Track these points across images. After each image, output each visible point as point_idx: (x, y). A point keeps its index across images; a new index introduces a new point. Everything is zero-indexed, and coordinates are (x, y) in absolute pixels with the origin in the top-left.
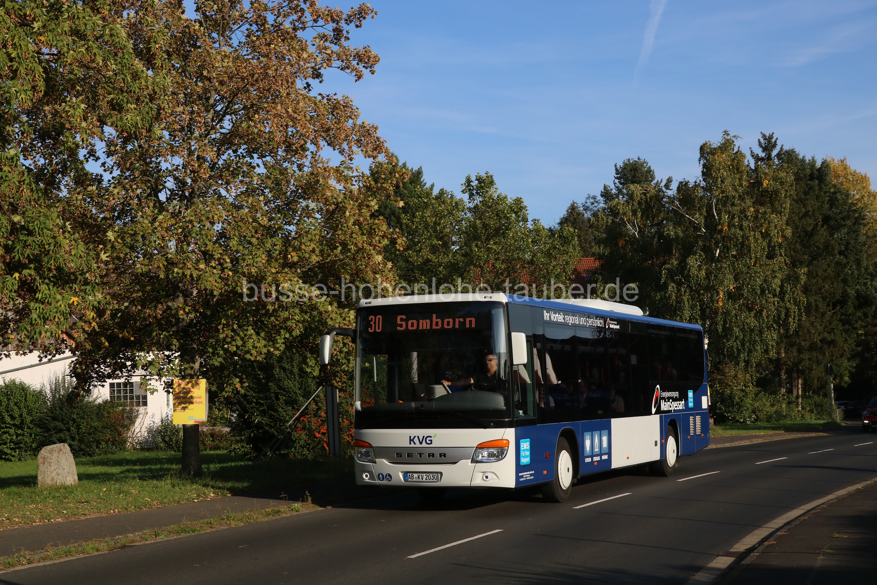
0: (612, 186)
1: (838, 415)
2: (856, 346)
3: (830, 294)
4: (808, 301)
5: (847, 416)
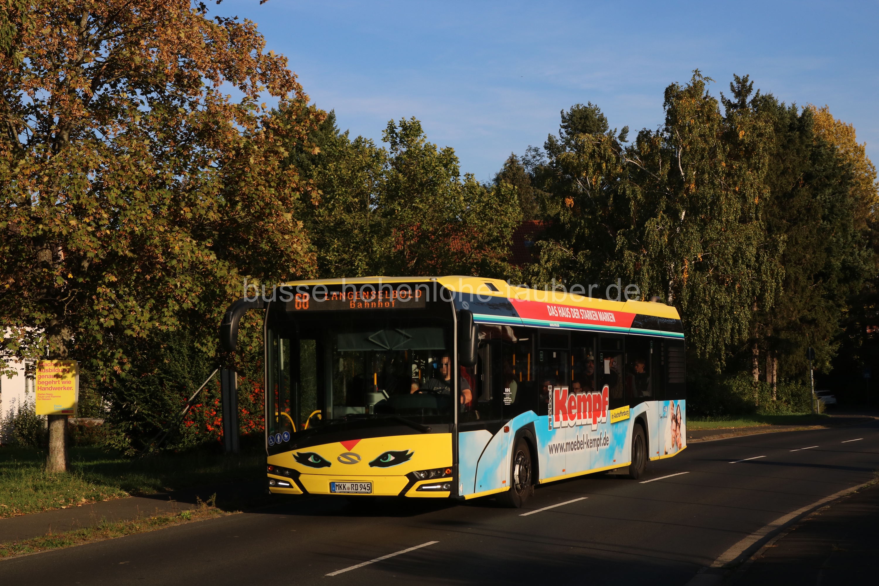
0: (558, 137)
1: (819, 407)
2: (840, 326)
3: (812, 266)
4: (786, 273)
5: (829, 408)
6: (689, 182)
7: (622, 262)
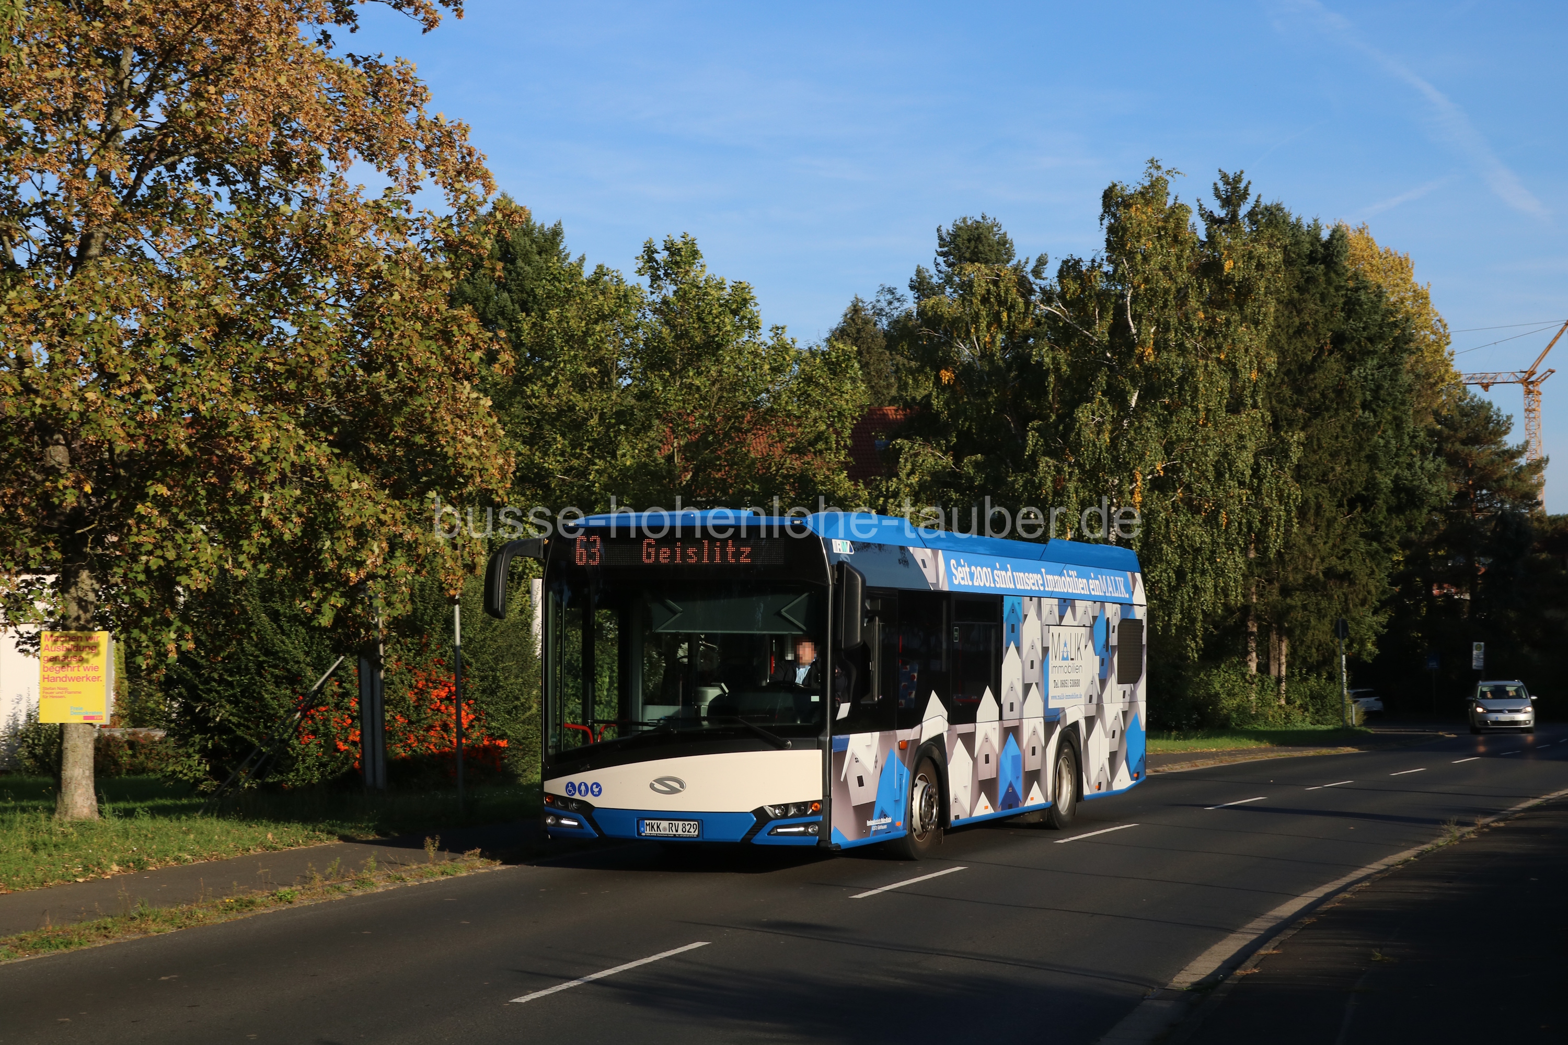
0: (933, 271)
1: (1354, 715)
2: (1390, 584)
3: (1344, 484)
4: (1303, 495)
5: (1370, 717)
6: (1143, 343)
7: (1034, 475)
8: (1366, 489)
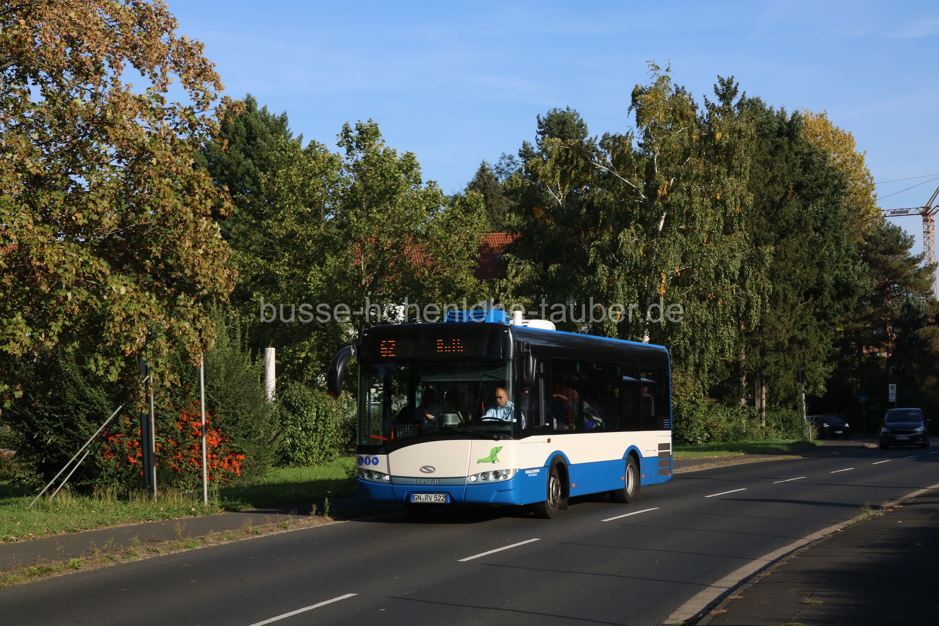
1: (810, 433)
2: (833, 346)
3: (802, 281)
4: (774, 288)
5: (821, 434)
7: (595, 276)
8: (816, 285)
